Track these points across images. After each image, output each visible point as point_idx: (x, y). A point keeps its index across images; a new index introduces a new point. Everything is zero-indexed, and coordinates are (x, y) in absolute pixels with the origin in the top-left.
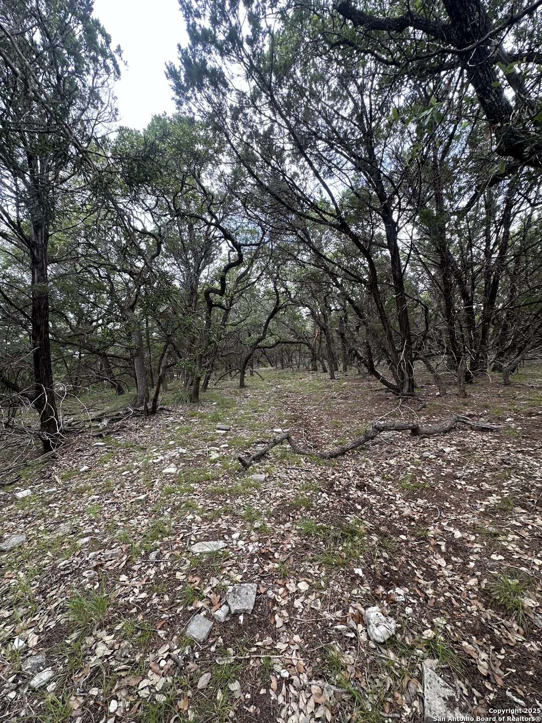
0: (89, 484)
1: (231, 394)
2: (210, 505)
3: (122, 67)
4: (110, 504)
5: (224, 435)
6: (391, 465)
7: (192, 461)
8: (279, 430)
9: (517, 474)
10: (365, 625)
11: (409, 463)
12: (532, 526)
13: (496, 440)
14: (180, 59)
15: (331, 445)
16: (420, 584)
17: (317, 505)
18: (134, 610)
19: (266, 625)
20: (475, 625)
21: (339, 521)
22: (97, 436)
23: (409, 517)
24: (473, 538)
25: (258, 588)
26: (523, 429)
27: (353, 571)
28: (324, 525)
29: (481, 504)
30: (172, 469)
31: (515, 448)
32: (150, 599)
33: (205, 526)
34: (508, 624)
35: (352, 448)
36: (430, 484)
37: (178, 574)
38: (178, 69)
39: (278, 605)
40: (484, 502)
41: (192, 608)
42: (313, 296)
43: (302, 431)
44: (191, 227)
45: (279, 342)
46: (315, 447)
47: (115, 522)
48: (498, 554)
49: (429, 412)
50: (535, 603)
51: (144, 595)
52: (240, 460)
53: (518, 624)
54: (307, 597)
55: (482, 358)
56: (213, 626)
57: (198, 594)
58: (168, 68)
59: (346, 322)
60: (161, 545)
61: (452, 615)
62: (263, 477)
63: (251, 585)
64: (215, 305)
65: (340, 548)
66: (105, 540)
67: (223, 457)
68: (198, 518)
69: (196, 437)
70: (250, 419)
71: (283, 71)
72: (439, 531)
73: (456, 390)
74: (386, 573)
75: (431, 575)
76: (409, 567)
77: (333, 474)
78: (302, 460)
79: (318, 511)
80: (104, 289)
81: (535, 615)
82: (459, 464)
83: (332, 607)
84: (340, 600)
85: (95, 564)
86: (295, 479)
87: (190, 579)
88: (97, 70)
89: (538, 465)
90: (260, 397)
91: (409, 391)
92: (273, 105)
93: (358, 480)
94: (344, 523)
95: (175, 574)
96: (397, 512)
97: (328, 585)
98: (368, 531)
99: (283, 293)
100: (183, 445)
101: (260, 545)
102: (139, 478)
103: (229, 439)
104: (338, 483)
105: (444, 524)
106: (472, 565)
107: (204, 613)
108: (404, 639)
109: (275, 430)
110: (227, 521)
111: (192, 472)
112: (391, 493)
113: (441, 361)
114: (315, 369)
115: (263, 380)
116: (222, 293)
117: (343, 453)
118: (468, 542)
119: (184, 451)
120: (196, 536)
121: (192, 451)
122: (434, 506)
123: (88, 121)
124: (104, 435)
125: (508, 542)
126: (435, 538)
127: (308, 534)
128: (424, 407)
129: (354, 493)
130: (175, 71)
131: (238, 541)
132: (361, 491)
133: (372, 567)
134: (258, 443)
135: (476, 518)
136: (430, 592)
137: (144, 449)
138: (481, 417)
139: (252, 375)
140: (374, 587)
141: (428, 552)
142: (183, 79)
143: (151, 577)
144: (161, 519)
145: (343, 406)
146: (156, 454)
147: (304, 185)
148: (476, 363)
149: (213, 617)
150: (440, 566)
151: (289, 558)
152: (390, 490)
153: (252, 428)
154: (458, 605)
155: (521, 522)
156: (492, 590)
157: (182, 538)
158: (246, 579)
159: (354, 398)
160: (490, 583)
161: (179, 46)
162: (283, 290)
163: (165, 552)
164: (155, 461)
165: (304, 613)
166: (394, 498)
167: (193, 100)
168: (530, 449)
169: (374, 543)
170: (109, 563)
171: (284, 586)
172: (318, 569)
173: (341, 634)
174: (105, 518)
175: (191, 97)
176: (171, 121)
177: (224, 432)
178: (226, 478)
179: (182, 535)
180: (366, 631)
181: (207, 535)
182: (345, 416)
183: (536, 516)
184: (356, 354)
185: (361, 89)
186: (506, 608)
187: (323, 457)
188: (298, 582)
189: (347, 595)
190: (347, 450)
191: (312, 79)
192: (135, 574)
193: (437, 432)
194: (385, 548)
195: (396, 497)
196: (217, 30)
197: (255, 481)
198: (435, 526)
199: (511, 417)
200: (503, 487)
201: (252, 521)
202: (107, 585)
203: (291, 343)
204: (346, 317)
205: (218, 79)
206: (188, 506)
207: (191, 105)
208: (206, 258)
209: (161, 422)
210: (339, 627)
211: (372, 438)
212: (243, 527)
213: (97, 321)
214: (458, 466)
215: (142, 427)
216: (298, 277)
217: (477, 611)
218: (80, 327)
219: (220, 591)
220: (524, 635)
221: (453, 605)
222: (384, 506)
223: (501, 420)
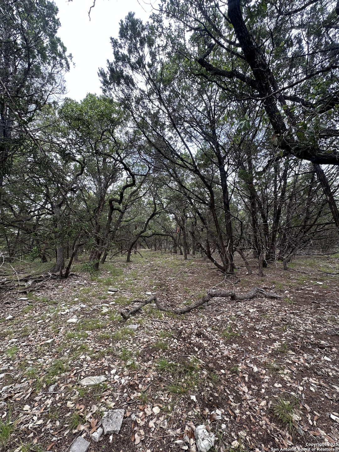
0: (11, 330)
1: (121, 266)
2: (98, 347)
3: (71, 65)
4: (25, 346)
5: (113, 295)
6: (218, 320)
7: (89, 314)
8: (150, 293)
9: (290, 328)
10: (196, 439)
11: (229, 319)
12: (298, 363)
13: (279, 305)
14: (108, 67)
15: (182, 305)
16: (231, 406)
17: (170, 348)
18: (32, 435)
19: (128, 443)
20: (264, 435)
21: (183, 359)
22: (22, 293)
23: (227, 357)
24: (264, 372)
25: (125, 413)
26: (294, 298)
27: (190, 398)
28: (174, 363)
29: (270, 348)
30: (74, 320)
31: (289, 311)
32: (45, 424)
33: (92, 364)
34: (283, 433)
35: (195, 307)
36: (240, 333)
37: (69, 402)
38: (106, 73)
39: (138, 426)
40: (271, 347)
41: (76, 431)
42: (177, 208)
43: (164, 295)
44: (105, 160)
45: (154, 234)
46: (172, 306)
47: (26, 361)
48: (278, 383)
49: (242, 285)
50: (298, 418)
51: (41, 422)
52: (122, 314)
53: (289, 433)
54: (158, 419)
55: (272, 253)
56: (90, 446)
57: (81, 419)
58: (100, 71)
59: (195, 225)
60: (59, 380)
61: (250, 428)
62: (136, 327)
63: (120, 410)
64: (115, 209)
65: (183, 380)
66: (17, 376)
67: (111, 311)
68: (89, 358)
69: (94, 296)
70: (131, 285)
71: (168, 82)
72: (245, 367)
73: (257, 271)
74: (211, 398)
75: (239, 399)
76: (225, 394)
77: (182, 325)
78: (163, 315)
79: (170, 352)
80: (42, 191)
81: (299, 426)
82: (258, 320)
83: (175, 426)
84: (180, 420)
85: (6, 396)
86: (157, 329)
87: (78, 407)
88: (55, 64)
89: (302, 322)
90: (139, 269)
91: (230, 271)
92: (160, 100)
93: (197, 330)
94: (186, 362)
95: (66, 403)
96: (220, 353)
97: (173, 409)
98: (201, 367)
99: (159, 204)
100: (84, 302)
101: (130, 378)
102: (49, 326)
103: (116, 299)
104: (184, 331)
105: (248, 362)
106: (263, 391)
107: (84, 435)
108: (220, 449)
109: (147, 293)
110: (109, 360)
111: (88, 322)
112: (217, 340)
113: (249, 253)
114: (176, 252)
115: (142, 257)
116: (120, 202)
117: (189, 310)
118: (261, 374)
119: (84, 306)
120: (85, 372)
121: (90, 306)
122: (242, 349)
123: (45, 91)
124: (28, 292)
125: (284, 374)
126: (242, 372)
127: (163, 370)
128: (239, 281)
129: (194, 339)
130: (104, 73)
131: (114, 375)
132: (198, 337)
133: (202, 394)
134: (135, 302)
135: (266, 358)
136: (237, 411)
137: (56, 304)
138: (271, 289)
139: (135, 253)
140: (203, 410)
141: (237, 382)
142: (108, 78)
143: (48, 406)
144: (61, 358)
145: (191, 278)
146: (64, 308)
147: (175, 144)
148: (269, 255)
149: (91, 438)
150: (244, 392)
151: (148, 389)
152: (217, 337)
153: (132, 291)
154: (254, 421)
155: (292, 361)
156: (275, 409)
157: (75, 374)
158: (118, 406)
159: (198, 273)
160: (274, 404)
161: (108, 61)
162: (159, 202)
163: (61, 385)
164: (63, 313)
165: (155, 432)
166: (218, 343)
167: (113, 90)
168: (298, 311)
169: (204, 376)
170: (17, 395)
171: (144, 411)
172: (167, 397)
173: (179, 447)
174: (19, 357)
175: (112, 88)
176: (99, 99)
177: (113, 293)
178: (111, 327)
179: (75, 372)
180: (196, 444)
181: (93, 371)
182: (192, 285)
183: (300, 357)
184: (201, 246)
185: (210, 98)
186: (282, 422)
187: (176, 313)
188: (153, 407)
189: (185, 416)
190: (192, 309)
191: (183, 89)
192: (36, 404)
193: (246, 298)
194: (211, 379)
195: (219, 342)
196: (131, 56)
197: (131, 330)
198: (242, 363)
199: (287, 290)
200: (282, 337)
201: (126, 360)
202: (14, 414)
203: (162, 235)
204: (196, 223)
205: (129, 81)
206: (83, 349)
207: (111, 92)
208: (112, 179)
209: (70, 284)
210: (178, 441)
211: (207, 301)
212: (119, 365)
213: (34, 212)
214: (257, 322)
215: (57, 287)
216: (168, 196)
217: (266, 425)
218: (22, 214)
219: (98, 416)
220: (293, 441)
221: (251, 421)
222: (212, 349)
223: (282, 291)
